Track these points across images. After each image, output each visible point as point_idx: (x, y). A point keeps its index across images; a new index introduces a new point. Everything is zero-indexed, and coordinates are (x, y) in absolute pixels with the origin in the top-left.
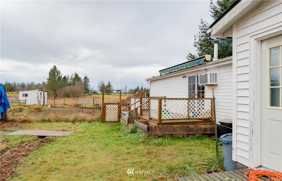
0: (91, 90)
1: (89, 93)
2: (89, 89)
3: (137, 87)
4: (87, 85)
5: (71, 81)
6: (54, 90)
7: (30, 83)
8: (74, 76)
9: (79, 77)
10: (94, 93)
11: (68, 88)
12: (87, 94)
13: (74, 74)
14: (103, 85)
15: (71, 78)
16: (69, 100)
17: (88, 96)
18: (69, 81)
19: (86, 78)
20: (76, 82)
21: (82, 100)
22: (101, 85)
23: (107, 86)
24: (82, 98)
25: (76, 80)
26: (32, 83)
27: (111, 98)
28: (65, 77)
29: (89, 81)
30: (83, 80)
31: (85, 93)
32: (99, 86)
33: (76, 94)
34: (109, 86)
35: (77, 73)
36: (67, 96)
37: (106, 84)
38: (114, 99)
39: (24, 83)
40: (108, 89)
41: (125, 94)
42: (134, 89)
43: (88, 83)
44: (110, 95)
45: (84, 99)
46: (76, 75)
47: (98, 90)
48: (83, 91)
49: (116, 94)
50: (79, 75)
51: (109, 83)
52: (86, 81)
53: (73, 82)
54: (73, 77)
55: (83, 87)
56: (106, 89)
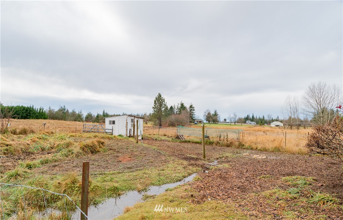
0: (196, 120)
1: (194, 122)
2: (194, 118)
3: (246, 116)
4: (192, 113)
5: (177, 110)
6: (159, 119)
7: (143, 114)
8: (180, 105)
9: (185, 106)
10: (200, 122)
11: (173, 118)
12: (192, 123)
13: (180, 103)
14: (209, 114)
15: (177, 108)
16: (173, 129)
17: (193, 126)
18: (176, 111)
19: (191, 107)
20: (181, 111)
21: (186, 129)
22: (207, 114)
23: (213, 114)
24: (187, 127)
25: (182, 110)
26: (145, 114)
27: (218, 127)
28: (171, 107)
29: (194, 110)
30: (188, 109)
31: (191, 122)
32: (205, 114)
33: (181, 123)
34: (216, 114)
35: (183, 102)
36: (172, 125)
37: (212, 113)
38: (223, 129)
39: (139, 114)
40: (214, 118)
41: (234, 124)
42: (243, 117)
43: (194, 112)
44: (217, 124)
45: (189, 129)
46: (182, 105)
47: (203, 120)
48: (188, 120)
49: (223, 123)
50: (185, 105)
51: (216, 112)
52: (192, 110)
53: (179, 112)
54: (179, 107)
55: (189, 116)
56: (212, 118)
